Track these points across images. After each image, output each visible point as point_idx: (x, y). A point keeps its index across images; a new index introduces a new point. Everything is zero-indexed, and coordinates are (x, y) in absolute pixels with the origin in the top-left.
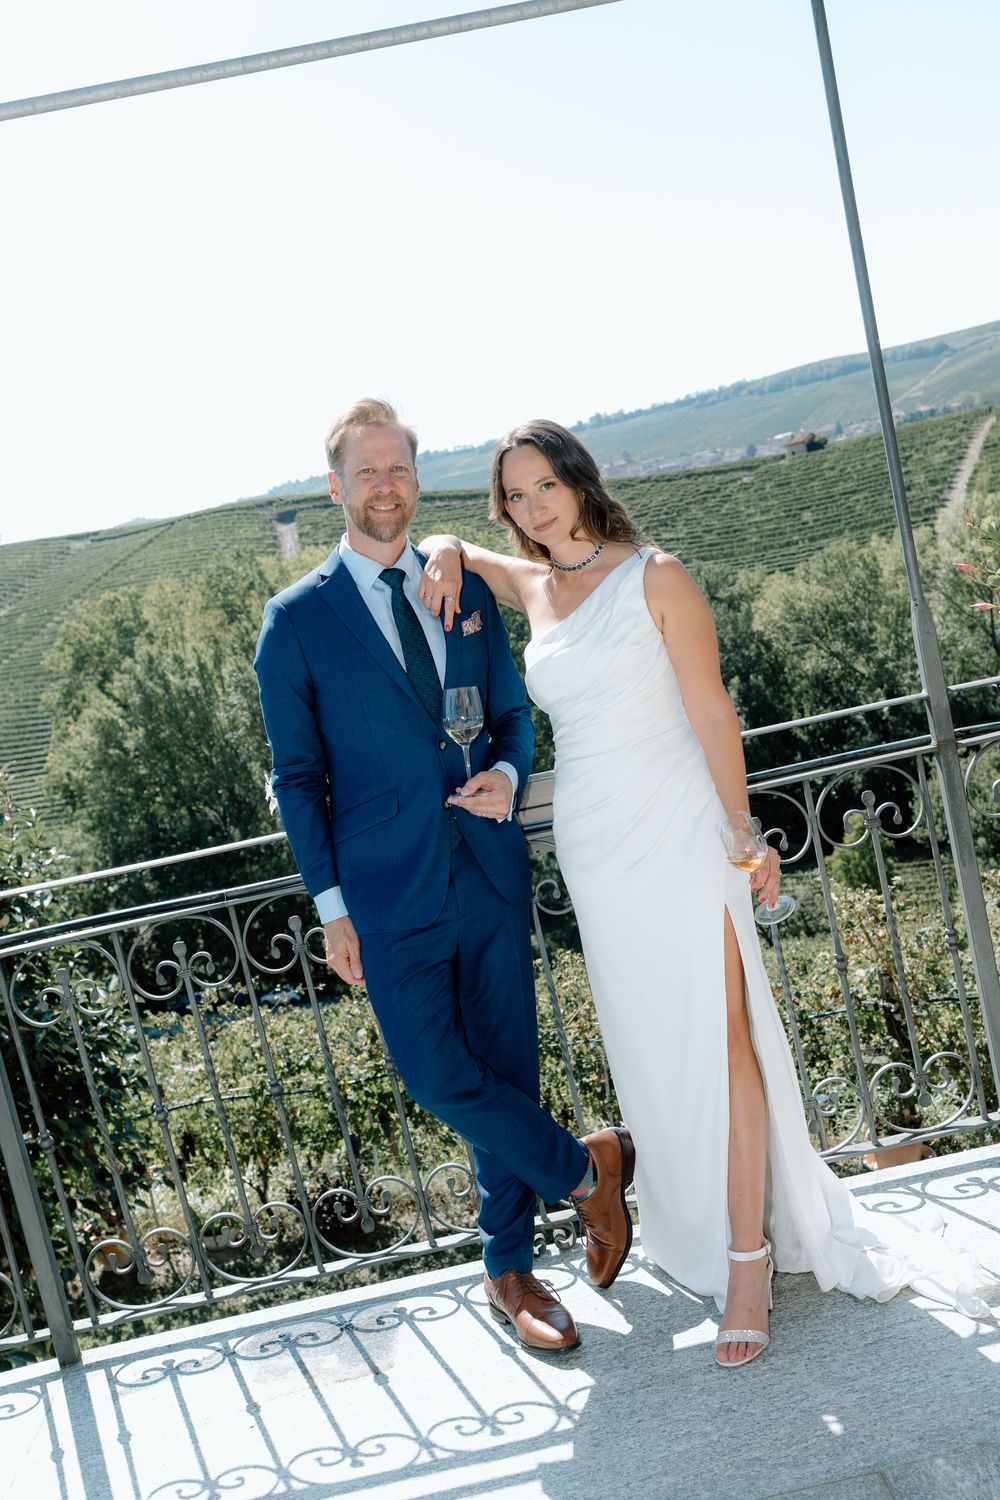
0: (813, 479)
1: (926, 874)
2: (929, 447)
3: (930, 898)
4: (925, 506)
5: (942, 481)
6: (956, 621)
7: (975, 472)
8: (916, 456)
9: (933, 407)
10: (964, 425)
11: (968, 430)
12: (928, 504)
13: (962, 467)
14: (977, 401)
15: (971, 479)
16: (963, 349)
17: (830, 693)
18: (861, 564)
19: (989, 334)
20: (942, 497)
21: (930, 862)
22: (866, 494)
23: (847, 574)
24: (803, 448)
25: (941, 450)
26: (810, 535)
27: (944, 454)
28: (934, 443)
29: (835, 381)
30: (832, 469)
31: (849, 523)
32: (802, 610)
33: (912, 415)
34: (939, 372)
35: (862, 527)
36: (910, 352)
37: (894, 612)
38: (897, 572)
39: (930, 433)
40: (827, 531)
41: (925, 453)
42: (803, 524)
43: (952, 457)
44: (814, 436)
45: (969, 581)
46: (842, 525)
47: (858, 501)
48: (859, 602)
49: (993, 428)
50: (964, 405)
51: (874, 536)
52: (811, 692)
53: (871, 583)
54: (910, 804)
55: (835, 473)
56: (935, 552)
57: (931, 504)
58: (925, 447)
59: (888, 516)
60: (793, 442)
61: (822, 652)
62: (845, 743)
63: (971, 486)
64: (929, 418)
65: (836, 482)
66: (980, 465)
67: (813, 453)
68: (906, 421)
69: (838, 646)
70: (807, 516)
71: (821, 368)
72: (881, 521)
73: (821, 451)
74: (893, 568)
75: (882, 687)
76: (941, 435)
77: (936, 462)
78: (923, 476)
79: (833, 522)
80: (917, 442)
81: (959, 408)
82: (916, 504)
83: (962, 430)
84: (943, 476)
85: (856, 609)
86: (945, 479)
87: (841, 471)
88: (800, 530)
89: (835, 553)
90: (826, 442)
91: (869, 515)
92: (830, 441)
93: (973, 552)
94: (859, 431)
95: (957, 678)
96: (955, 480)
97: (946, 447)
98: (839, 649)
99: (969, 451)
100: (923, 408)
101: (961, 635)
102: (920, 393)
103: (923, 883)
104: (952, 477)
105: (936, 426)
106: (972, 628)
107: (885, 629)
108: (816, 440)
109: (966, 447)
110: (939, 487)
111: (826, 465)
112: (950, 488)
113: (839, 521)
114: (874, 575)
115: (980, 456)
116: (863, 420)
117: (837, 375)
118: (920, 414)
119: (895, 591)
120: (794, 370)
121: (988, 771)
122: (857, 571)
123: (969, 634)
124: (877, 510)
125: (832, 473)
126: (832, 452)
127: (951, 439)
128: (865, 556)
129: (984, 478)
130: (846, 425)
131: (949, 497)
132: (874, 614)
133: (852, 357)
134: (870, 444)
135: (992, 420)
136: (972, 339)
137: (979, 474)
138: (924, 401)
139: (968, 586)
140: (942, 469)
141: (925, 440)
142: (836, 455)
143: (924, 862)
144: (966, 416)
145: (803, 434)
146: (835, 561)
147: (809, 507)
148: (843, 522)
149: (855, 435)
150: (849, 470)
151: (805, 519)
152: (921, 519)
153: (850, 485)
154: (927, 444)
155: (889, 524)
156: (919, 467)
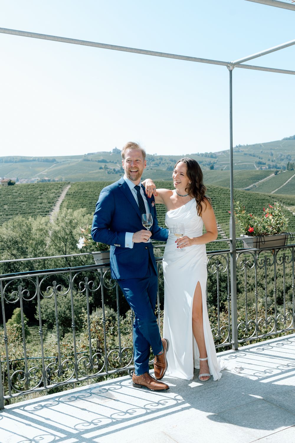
0: (9, 195)
1: (37, 331)
2: (49, 191)
3: (38, 339)
4: (46, 210)
5: (52, 203)
6: (54, 248)
7: (63, 202)
8: (44, 194)
9: (50, 179)
10: (61, 186)
11: (62, 188)
12: (47, 209)
13: (59, 200)
14: (63, 180)
15: (62, 204)
16: (61, 162)
17: (10, 268)
18: (26, 225)
19: (69, 159)
20: (51, 208)
21: (38, 327)
22: (27, 203)
23: (21, 229)
24: (7, 184)
25: (53, 193)
26: (6, 213)
27: (54, 194)
28: (51, 190)
29: (18, 163)
30: (16, 192)
31: (20, 211)
32: (4, 238)
33: (42, 180)
34: (52, 168)
35: (24, 213)
36: (44, 160)
37: (35, 243)
38: (37, 230)
39: (50, 187)
40: (13, 213)
41: (48, 193)
42: (4, 209)
43: (56, 196)
44: (11, 180)
45: (60, 236)
46: (18, 212)
47: (24, 205)
48: (24, 239)
49: (70, 189)
50: (59, 180)
51: (30, 217)
52: (4, 266)
53: (29, 232)
54: (36, 307)
55: (17, 194)
56: (50, 225)
57: (48, 210)
58: (48, 191)
59: (33, 211)
60: (3, 181)
61: (9, 253)
62: (14, 285)
63: (61, 206)
64: (48, 182)
65: (17, 197)
66: (65, 200)
67: (10, 186)
68: (40, 181)
69: (15, 252)
70: (6, 207)
71: (13, 159)
72: (31, 213)
73: (13, 186)
74: (36, 228)
75: (28, 268)
76: (53, 188)
77: (51, 196)
78: (46, 200)
79: (15, 210)
80: (45, 189)
81: (58, 181)
82: (43, 209)
83: (60, 188)
84: (53, 201)
85: (22, 240)
86: (53, 202)
87: (19, 194)
88: (3, 211)
89: (17, 221)
90: (15, 183)
91: (27, 210)
92: (17, 183)
93: (62, 227)
94: (24, 182)
95: (53, 267)
96: (56, 203)
97: (54, 192)
98: (15, 253)
99: (61, 195)
100: (46, 178)
101: (55, 253)
102: (46, 173)
103: (36, 334)
104: (55, 202)
105: (52, 185)
106: (59, 251)
107: (31, 248)
108: (12, 182)
109: (61, 193)
110: (51, 205)
111: (14, 191)
112: (55, 205)
113: (17, 210)
114: (30, 230)
115: (65, 197)
116: (26, 179)
117: (19, 162)
118: (45, 180)
119: (36, 236)
120: (4, 157)
121: (62, 298)
122: (24, 227)
123: (58, 253)
124: (30, 209)
125: (16, 194)
126: (17, 187)
127: (56, 190)
128: (27, 223)
129: (65, 204)
130: (20, 179)
131: (54, 208)
132: (28, 243)
133: (24, 157)
134: (30, 187)
135: (69, 186)
136: (64, 160)
137: (64, 203)
138: (47, 177)
139: (59, 238)
140: (53, 199)
141: (48, 189)
142: (18, 188)
143: (36, 327)
144: (61, 183)
145: (7, 179)
146: (17, 223)
147: (7, 204)
148: (18, 211)
149: (23, 183)
150: (22, 194)
151: (5, 208)
152: (44, 214)
153: (21, 199)
154: (48, 190)
155: (34, 214)
156: (45, 197)
